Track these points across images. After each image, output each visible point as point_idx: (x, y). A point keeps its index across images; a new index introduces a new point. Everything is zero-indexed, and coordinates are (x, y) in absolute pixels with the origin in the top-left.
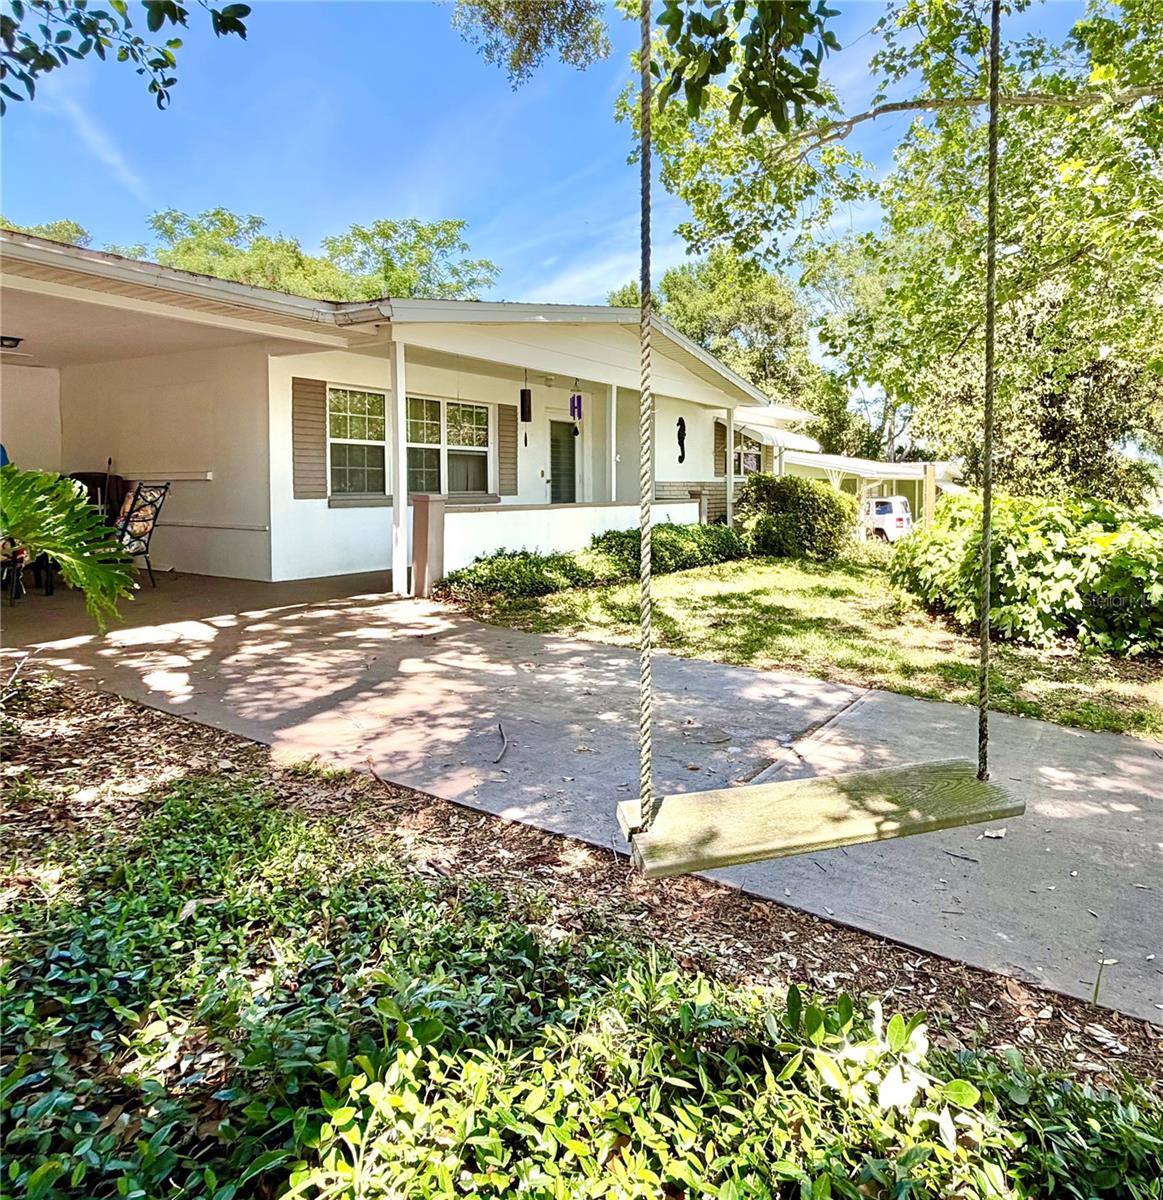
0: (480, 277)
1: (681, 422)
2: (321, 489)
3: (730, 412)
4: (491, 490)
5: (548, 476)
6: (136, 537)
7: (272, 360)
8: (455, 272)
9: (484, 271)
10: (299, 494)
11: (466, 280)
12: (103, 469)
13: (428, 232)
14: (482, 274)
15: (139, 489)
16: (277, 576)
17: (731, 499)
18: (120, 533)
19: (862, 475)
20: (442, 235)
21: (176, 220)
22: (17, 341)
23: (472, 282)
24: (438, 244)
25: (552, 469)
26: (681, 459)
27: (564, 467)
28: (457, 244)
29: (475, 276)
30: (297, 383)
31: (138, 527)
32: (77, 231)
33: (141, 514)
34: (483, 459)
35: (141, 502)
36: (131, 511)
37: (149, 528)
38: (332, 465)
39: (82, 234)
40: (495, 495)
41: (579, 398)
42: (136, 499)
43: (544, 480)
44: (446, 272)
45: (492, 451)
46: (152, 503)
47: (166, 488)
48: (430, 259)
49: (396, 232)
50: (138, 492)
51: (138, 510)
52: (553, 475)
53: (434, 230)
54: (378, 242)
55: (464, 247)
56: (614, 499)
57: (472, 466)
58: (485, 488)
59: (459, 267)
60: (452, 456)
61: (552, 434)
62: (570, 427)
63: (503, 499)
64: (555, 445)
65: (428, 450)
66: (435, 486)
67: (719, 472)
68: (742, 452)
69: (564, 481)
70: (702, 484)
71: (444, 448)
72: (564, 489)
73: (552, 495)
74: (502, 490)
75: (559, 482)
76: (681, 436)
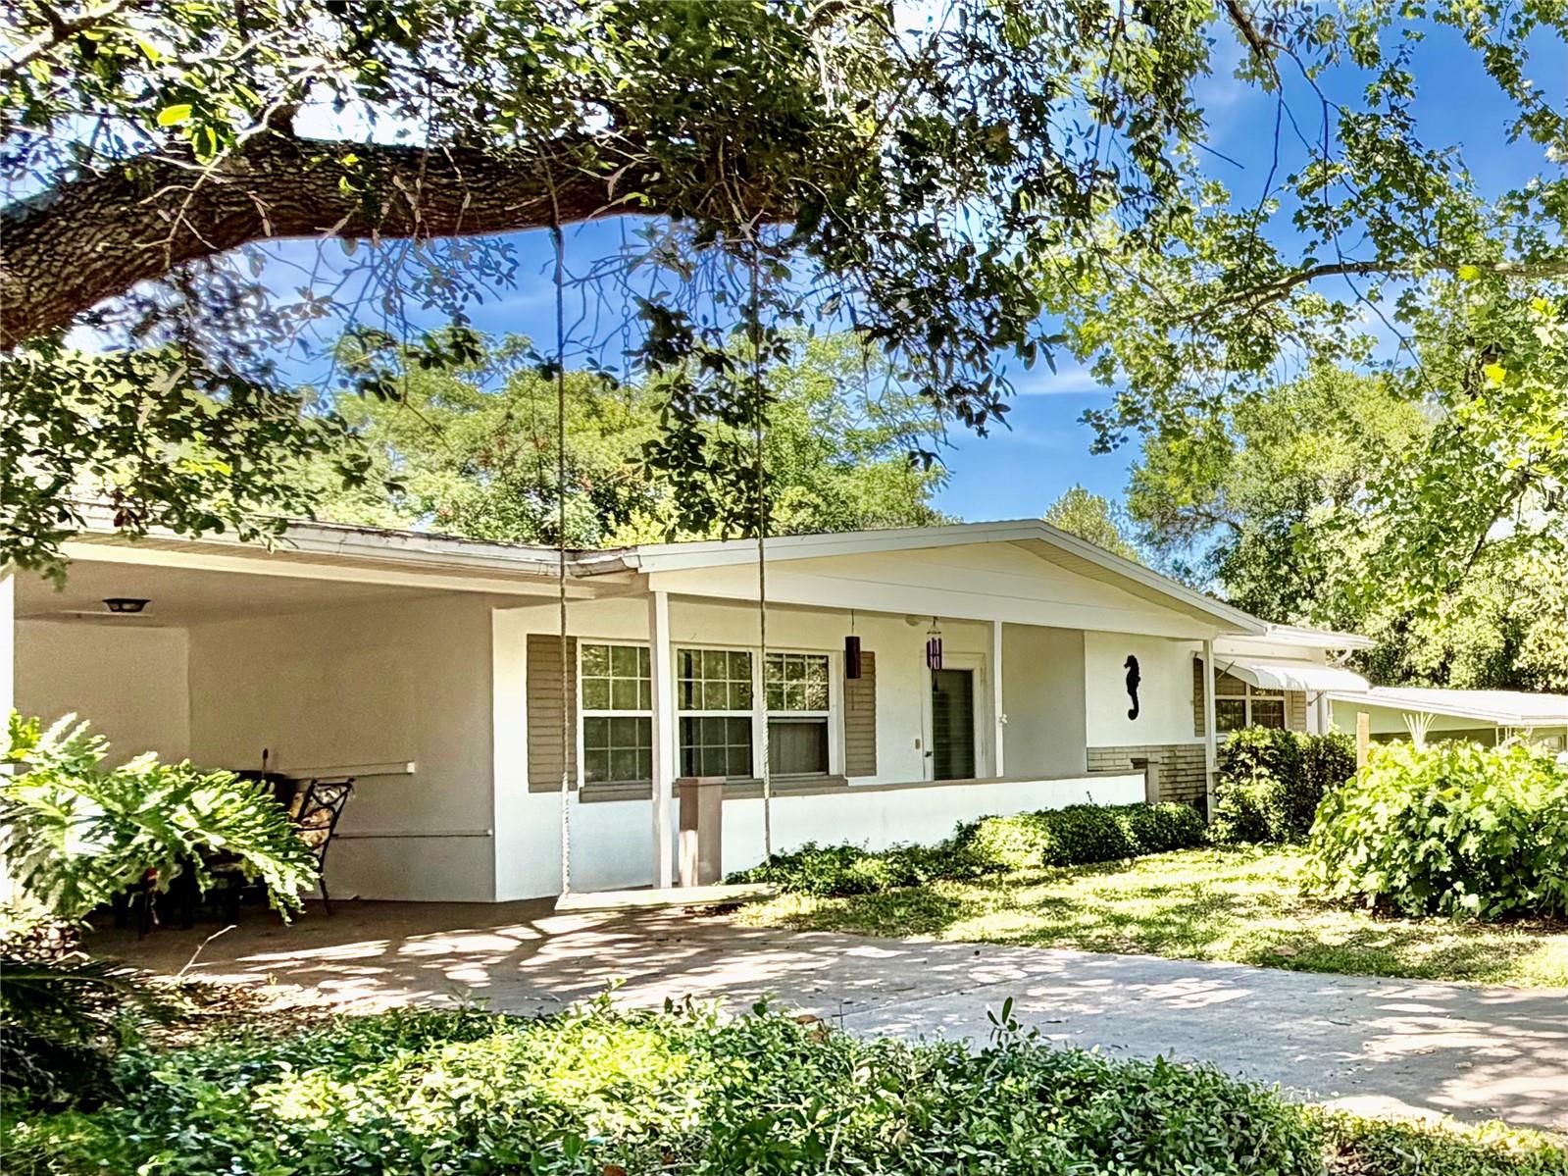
1: (1132, 662)
2: (569, 778)
3: (1208, 644)
4: (833, 769)
5: (929, 746)
7: (497, 613)
12: (255, 766)
15: (312, 788)
17: (1212, 767)
19: (1501, 722)
22: (141, 603)
25: (935, 737)
26: (1133, 714)
27: (956, 730)
29: (909, 418)
30: (534, 641)
31: (309, 837)
33: (314, 819)
34: (821, 729)
35: (313, 804)
36: (301, 817)
37: (325, 838)
38: (587, 744)
40: (840, 778)
41: (940, 642)
42: (306, 802)
43: (920, 753)
45: (835, 717)
46: (328, 806)
47: (348, 785)
50: (309, 793)
51: (310, 815)
52: (936, 744)
56: (1000, 773)
57: (804, 741)
58: (823, 765)
60: (774, 726)
61: (935, 688)
62: (967, 675)
63: (852, 781)
64: (940, 701)
65: (730, 719)
66: (747, 768)
67: (1200, 730)
68: (1249, 698)
69: (957, 753)
70: (1172, 748)
71: (760, 714)
72: (957, 764)
73: (936, 770)
74: (852, 771)
75: (948, 754)
76: (1133, 681)
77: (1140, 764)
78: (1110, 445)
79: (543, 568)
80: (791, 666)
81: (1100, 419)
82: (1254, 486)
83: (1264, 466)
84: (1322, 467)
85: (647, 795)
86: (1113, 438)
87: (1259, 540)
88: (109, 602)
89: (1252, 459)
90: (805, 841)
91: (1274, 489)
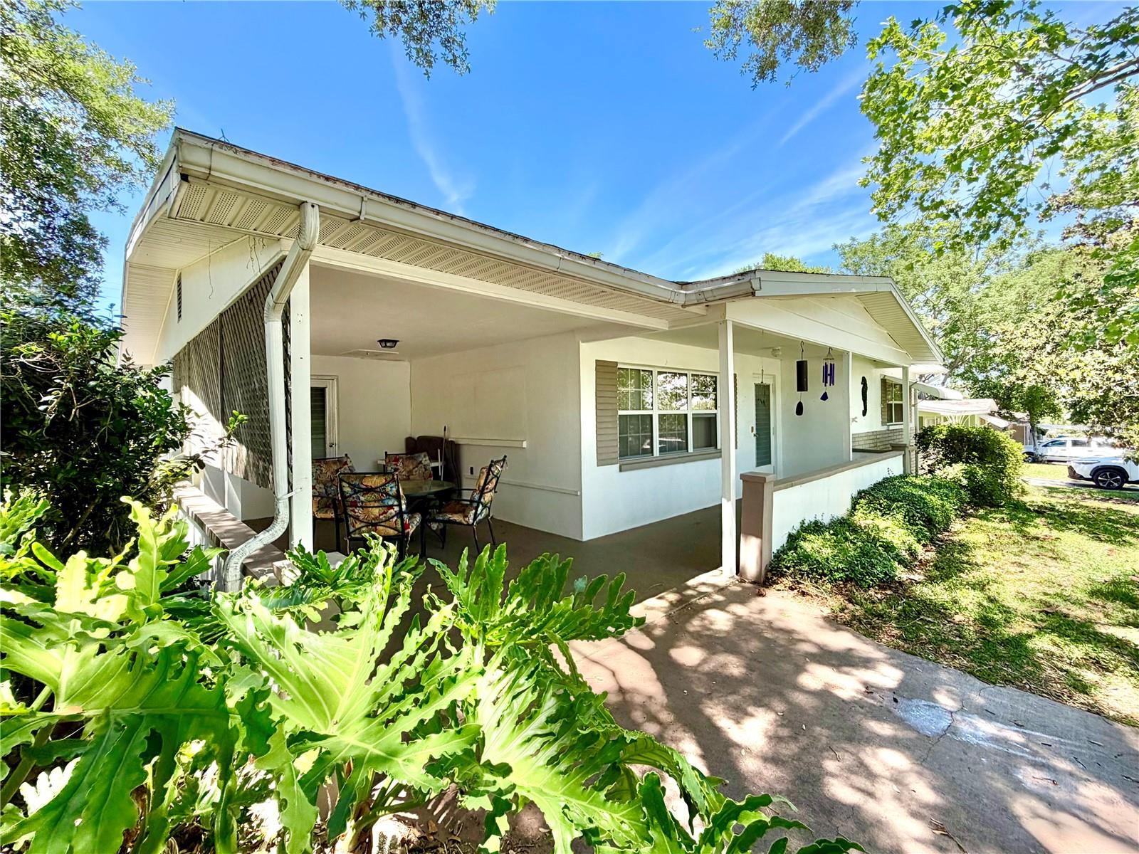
1: (864, 381)
3: (905, 370)
5: (755, 431)
6: (485, 506)
7: (583, 346)
10: (601, 462)
15: (491, 465)
16: (587, 536)
18: (475, 505)
22: (395, 342)
25: (756, 425)
26: (865, 413)
30: (600, 365)
31: (487, 497)
33: (490, 485)
35: (491, 476)
36: (485, 485)
38: (620, 434)
41: (832, 366)
42: (488, 475)
43: (753, 434)
46: (496, 476)
47: (504, 461)
50: (490, 470)
51: (488, 483)
66: (685, 446)
67: (884, 422)
71: (690, 412)
73: (756, 444)
76: (864, 393)
77: (899, 447)
88: (380, 340)
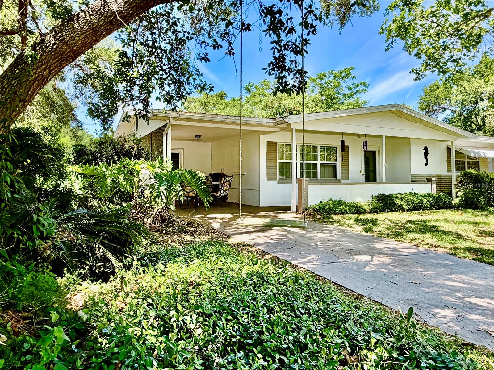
0: (360, 89)
1: (426, 148)
2: (275, 177)
3: (452, 142)
4: (338, 178)
5: (363, 172)
6: (224, 191)
7: (261, 136)
8: (350, 89)
9: (362, 86)
10: (268, 179)
11: (355, 91)
12: (220, 172)
13: (338, 74)
14: (361, 88)
15: (225, 177)
16: (261, 205)
18: (220, 189)
20: (344, 75)
21: (251, 86)
22: (200, 136)
23: (358, 91)
24: (343, 79)
25: (365, 170)
26: (426, 165)
27: (371, 168)
28: (350, 77)
29: (358, 89)
30: (268, 143)
31: (225, 188)
32: (224, 94)
33: (226, 184)
34: (335, 166)
35: (225, 181)
36: (223, 183)
37: (228, 188)
38: (279, 169)
39: (225, 95)
40: (339, 180)
41: (367, 142)
42: (224, 180)
43: (361, 174)
44: (346, 89)
45: (338, 163)
46: (229, 181)
47: (232, 177)
48: (339, 86)
49: (325, 76)
52: (365, 172)
53: (341, 73)
54: (319, 81)
55: (354, 77)
56: (384, 181)
57: (331, 169)
58: (335, 176)
59: (351, 86)
60: (322, 165)
61: (365, 156)
62: (374, 153)
63: (343, 181)
64: (367, 160)
65: (313, 163)
66: (315, 176)
67: (449, 170)
68: (466, 160)
69: (371, 174)
70: (439, 176)
71: (319, 162)
72: (371, 178)
73: (365, 179)
74: (342, 179)
75: (369, 175)
76: (426, 154)
77: (429, 180)
78: (421, 78)
79: (267, 123)
80: (328, 150)
81: (417, 71)
82: (460, 98)
83: (463, 92)
84: (484, 89)
85: (291, 182)
86: (422, 75)
87: (460, 115)
88: (195, 136)
89: (459, 90)
90: (329, 198)
91: (466, 98)
